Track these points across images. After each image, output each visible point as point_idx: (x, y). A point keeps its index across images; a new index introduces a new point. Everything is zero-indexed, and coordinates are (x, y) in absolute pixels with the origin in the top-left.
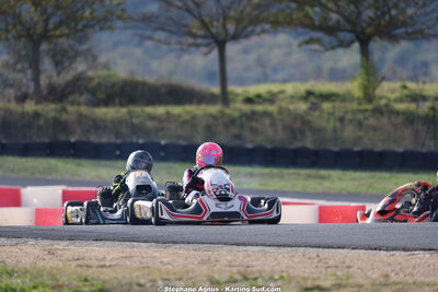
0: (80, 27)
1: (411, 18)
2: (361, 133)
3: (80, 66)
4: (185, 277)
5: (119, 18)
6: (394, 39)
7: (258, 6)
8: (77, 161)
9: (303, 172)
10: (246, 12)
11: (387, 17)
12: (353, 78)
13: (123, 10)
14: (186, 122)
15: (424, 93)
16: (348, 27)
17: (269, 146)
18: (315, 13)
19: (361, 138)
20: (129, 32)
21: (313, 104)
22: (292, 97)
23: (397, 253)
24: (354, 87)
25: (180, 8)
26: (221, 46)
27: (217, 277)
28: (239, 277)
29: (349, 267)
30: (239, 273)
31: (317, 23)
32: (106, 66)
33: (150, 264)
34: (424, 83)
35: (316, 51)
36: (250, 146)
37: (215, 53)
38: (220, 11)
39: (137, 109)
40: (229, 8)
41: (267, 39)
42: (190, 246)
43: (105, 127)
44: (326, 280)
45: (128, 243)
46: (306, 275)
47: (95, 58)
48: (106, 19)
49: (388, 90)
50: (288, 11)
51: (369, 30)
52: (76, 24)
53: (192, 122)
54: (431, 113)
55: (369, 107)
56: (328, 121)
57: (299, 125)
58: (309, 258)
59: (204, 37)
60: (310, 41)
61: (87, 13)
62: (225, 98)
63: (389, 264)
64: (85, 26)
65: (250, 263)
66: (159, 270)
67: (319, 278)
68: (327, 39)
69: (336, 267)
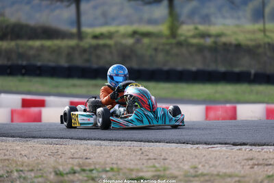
14: (53, 51)
21: (137, 39)
22: (125, 36)
23: (201, 146)
24: (164, 28)
29: (165, 159)
34: (209, 25)
36: (95, 66)
39: (22, 42)
44: (148, 171)
46: (132, 167)
49: (186, 30)
54: (214, 45)
55: (173, 41)
56: (147, 50)
58: (134, 151)
62: (80, 35)
63: (196, 157)
69: (155, 159)
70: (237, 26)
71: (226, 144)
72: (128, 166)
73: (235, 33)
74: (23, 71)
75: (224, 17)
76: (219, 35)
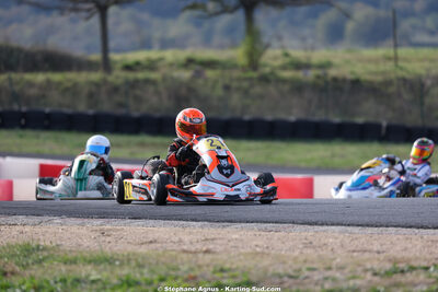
2: (248, 101)
14: (67, 89)
21: (197, 71)
22: (171, 65)
24: (238, 54)
26: (103, 11)
34: (312, 50)
36: (136, 114)
55: (254, 75)
56: (213, 88)
62: (106, 65)
73: (348, 62)
74: (23, 121)
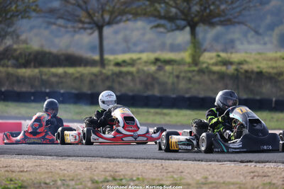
0: (8, 16)
1: (223, 11)
2: (190, 86)
3: (8, 42)
4: (75, 179)
5: (34, 10)
6: (212, 25)
7: (125, 3)
8: (6, 103)
9: (153, 110)
10: (117, 7)
11: (208, 11)
12: (185, 50)
13: (37, 6)
14: (77, 78)
15: (232, 60)
16: (183, 17)
17: (131, 94)
18: (161, 8)
19: (190, 88)
20: (40, 20)
21: (159, 67)
22: (146, 62)
23: (213, 163)
24: (186, 56)
25: (74, 4)
26: (100, 28)
27: (96, 178)
28: (110, 179)
29: (182, 172)
30: (111, 176)
31: (163, 14)
32: (25, 42)
33: (53, 170)
34: (231, 53)
35: (161, 32)
36: (118, 93)
37: (96, 34)
38: (100, 6)
39: (45, 70)
40: (106, 4)
41: (130, 24)
42: (79, 158)
43: (24, 81)
44: (167, 180)
45: (39, 157)
46: (154, 177)
47: (18, 37)
48: (25, 11)
49: (208, 58)
50: (144, 7)
51: (196, 19)
52: (6, 15)
53: (81, 78)
54: (236, 72)
55: (196, 69)
56: (169, 77)
57: (151, 80)
58: (156, 166)
59: (89, 23)
60: (158, 26)
61: (13, 7)
62: (102, 63)
63: (208, 170)
64: (12, 16)
65: (118, 170)
66: (58, 174)
67: (162, 180)
68: (169, 25)
69: (173, 172)
70: (260, 54)
71: (235, 161)
72: (151, 177)
73: (257, 60)
75: (249, 43)
76: (240, 63)
